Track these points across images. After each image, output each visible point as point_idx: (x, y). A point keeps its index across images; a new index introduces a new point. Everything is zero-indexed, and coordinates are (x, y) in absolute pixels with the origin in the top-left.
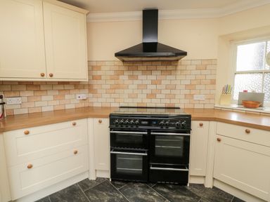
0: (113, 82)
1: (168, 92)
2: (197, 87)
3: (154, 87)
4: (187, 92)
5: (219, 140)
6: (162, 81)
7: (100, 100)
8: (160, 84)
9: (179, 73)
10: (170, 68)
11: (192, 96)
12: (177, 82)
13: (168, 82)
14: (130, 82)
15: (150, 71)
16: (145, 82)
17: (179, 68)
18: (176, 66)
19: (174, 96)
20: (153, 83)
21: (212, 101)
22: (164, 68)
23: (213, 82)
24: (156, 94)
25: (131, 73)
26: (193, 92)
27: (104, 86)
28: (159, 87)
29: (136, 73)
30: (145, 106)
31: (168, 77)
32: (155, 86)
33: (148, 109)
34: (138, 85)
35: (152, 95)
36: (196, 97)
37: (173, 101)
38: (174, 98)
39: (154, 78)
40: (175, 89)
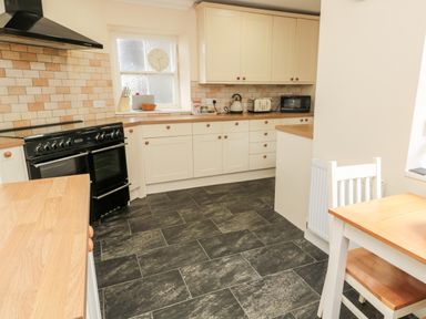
1: (60, 98)
2: (96, 90)
3: (37, 91)
4: (85, 97)
5: (147, 143)
6: (50, 81)
8: (47, 85)
9: (70, 69)
10: (57, 60)
11: (91, 102)
12: (71, 83)
13: (58, 83)
15: (25, 61)
16: (21, 82)
17: (70, 60)
18: (66, 57)
20: (37, 83)
22: (48, 59)
23: (109, 83)
24: (43, 103)
26: (91, 97)
28: (45, 90)
30: (28, 125)
31: (57, 75)
32: (39, 89)
33: (34, 130)
34: (9, 88)
35: (36, 106)
36: (96, 104)
37: (70, 112)
38: (70, 108)
39: (36, 75)
40: (69, 93)
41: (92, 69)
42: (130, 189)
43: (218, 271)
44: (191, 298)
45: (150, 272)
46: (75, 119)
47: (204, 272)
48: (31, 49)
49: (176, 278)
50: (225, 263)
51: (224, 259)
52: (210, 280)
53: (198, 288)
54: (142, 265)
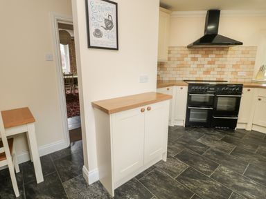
0: (178, 62)
1: (219, 69)
3: (209, 66)
4: (234, 70)
5: (260, 100)
6: (216, 62)
7: (168, 75)
8: (214, 64)
9: (228, 56)
10: (222, 52)
11: (237, 72)
12: (227, 63)
13: (220, 63)
14: (192, 62)
15: (206, 55)
16: (203, 63)
17: (229, 52)
18: (227, 51)
19: (223, 73)
20: (210, 63)
21: (250, 77)
22: (218, 52)
23: (253, 63)
24: (210, 71)
25: (193, 56)
26: (238, 70)
27: (172, 66)
28: (213, 66)
29: (197, 56)
31: (220, 59)
34: (198, 65)
35: (207, 72)
36: (239, 74)
37: (222, 77)
38: (223, 74)
39: (210, 60)
40: (224, 68)
41: (243, 56)
42: (238, 122)
43: (239, 182)
44: (209, 176)
45: (207, 156)
46: (224, 80)
47: (231, 176)
48: (211, 49)
49: (214, 166)
50: (249, 183)
51: (252, 182)
52: (228, 180)
53: (218, 177)
54: (208, 152)
